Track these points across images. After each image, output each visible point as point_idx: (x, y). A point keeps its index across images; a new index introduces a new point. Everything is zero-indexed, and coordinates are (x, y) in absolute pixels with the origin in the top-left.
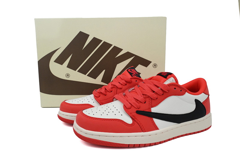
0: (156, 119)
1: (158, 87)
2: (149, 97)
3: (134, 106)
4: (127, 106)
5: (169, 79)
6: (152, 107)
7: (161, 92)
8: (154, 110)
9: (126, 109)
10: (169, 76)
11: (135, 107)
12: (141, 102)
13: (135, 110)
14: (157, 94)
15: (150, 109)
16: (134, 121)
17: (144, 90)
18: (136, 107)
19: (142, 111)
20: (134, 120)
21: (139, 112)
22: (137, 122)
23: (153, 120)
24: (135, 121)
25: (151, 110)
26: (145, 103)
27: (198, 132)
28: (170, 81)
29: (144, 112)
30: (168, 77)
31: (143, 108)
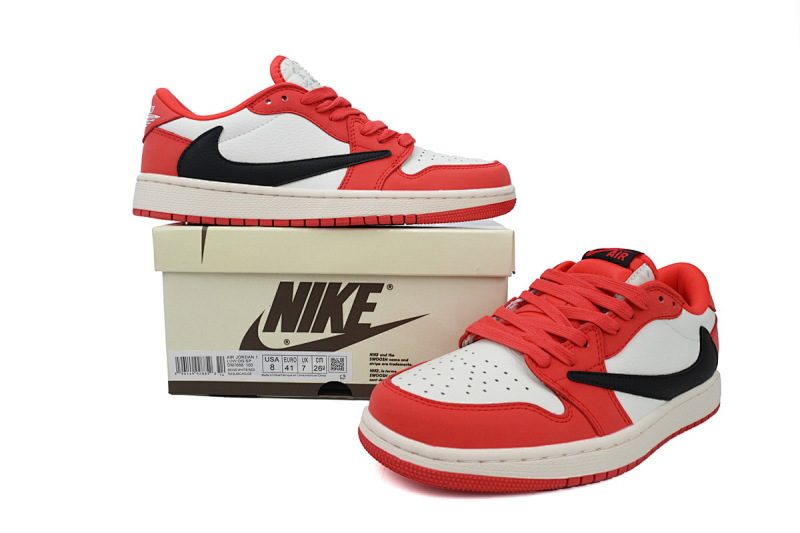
0: (622, 394)
1: (611, 294)
2: (595, 327)
3: (557, 359)
4: (539, 361)
5: (638, 270)
6: (608, 357)
7: (629, 311)
8: (613, 366)
9: (538, 368)
10: (636, 260)
11: (563, 360)
12: (575, 345)
13: (564, 371)
14: (617, 316)
15: (603, 363)
16: (569, 405)
17: (569, 306)
18: (565, 361)
19: (584, 373)
20: (568, 400)
21: (575, 376)
22: (577, 408)
23: (614, 395)
24: (571, 403)
25: (604, 368)
26: (585, 346)
27: (695, 424)
28: (641, 277)
29: (588, 373)
30: (632, 265)
31: (585, 361)
